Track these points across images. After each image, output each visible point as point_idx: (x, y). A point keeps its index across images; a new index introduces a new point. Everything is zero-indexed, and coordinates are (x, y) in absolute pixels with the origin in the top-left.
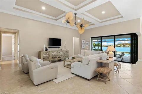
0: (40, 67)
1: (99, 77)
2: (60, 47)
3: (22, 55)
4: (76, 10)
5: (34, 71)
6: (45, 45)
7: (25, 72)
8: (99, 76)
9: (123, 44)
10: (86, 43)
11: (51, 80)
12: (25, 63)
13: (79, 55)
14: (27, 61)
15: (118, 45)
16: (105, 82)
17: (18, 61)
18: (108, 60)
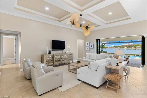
0: (44, 74)
1: (108, 85)
2: (64, 50)
3: (24, 59)
4: (82, 11)
5: (37, 79)
6: (48, 48)
7: (28, 79)
8: (108, 83)
9: (126, 46)
10: (91, 45)
11: (56, 88)
12: (27, 68)
13: (83, 58)
14: (29, 66)
15: (121, 46)
16: (115, 90)
17: (19, 65)
18: (117, 65)
